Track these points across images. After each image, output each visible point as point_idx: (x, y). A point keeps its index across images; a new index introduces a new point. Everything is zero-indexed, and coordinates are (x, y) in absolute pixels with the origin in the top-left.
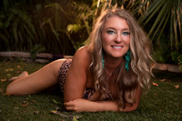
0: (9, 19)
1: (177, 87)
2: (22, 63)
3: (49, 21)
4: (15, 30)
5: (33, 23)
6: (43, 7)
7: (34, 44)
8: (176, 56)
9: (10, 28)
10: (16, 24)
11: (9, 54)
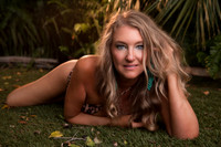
0: (6, 19)
1: (207, 93)
2: (22, 69)
3: (53, 20)
4: (13, 31)
5: (34, 22)
6: (45, 4)
7: (36, 47)
8: (203, 57)
9: (7, 29)
10: (14, 24)
11: (8, 59)
